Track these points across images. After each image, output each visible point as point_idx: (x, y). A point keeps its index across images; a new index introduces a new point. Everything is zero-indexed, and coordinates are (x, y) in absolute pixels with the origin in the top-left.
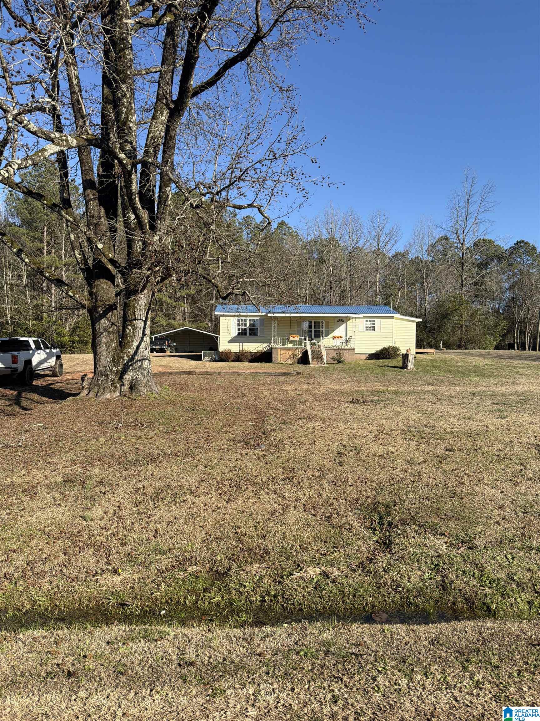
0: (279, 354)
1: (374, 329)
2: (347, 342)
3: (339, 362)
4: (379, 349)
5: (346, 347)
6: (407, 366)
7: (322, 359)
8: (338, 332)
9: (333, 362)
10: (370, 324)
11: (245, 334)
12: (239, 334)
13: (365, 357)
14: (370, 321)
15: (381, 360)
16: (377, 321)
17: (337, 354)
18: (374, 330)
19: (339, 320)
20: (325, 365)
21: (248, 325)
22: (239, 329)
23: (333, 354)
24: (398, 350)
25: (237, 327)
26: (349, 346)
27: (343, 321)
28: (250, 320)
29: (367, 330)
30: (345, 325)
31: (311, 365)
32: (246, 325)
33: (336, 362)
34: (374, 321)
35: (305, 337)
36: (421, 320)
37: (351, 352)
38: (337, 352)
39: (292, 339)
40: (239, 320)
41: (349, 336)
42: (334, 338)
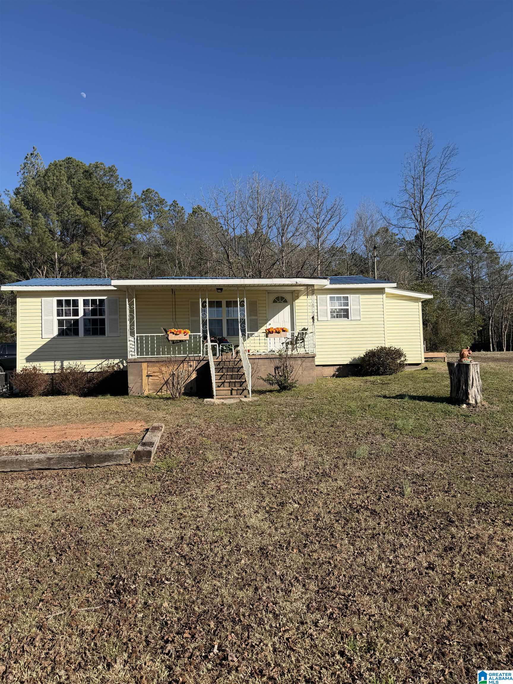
0: (145, 373)
1: (345, 314)
2: (294, 342)
3: (284, 387)
4: (361, 353)
5: (295, 352)
6: (467, 394)
7: (241, 384)
8: (274, 323)
9: (269, 387)
10: (337, 307)
11: (76, 333)
12: (62, 333)
13: (332, 371)
14: (339, 299)
15: (368, 378)
16: (352, 297)
17: (277, 368)
18: (347, 316)
19: (278, 298)
20: (250, 398)
21: (81, 313)
22: (60, 323)
23: (268, 369)
24: (398, 353)
25: (56, 318)
26: (301, 351)
27: (286, 301)
28: (86, 303)
29: (333, 317)
30: (288, 309)
31: (215, 400)
32: (76, 313)
33: (276, 387)
34: (347, 298)
35: (205, 332)
36: (431, 297)
37: (307, 363)
38: (277, 363)
39: (172, 337)
40: (59, 303)
41: (298, 329)
42: (269, 332)
